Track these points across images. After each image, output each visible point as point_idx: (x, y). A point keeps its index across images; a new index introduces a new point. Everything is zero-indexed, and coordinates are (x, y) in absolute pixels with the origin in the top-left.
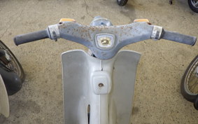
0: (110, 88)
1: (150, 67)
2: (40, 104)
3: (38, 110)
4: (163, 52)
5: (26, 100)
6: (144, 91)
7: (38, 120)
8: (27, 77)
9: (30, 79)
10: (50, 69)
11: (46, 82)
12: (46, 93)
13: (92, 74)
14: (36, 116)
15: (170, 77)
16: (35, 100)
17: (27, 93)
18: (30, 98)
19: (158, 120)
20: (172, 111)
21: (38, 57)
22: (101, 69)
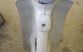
0: (50, 27)
1: (69, 19)
2: (12, 36)
3: (11, 39)
4: (75, 11)
5: (5, 34)
6: (65, 31)
7: (11, 44)
8: (6, 22)
9: (7, 24)
10: (18, 19)
11: (15, 25)
12: (15, 31)
13: (37, 17)
14: (10, 42)
15: (79, 24)
16: (10, 34)
17: (6, 30)
18: (7, 33)
19: (72, 46)
20: (79, 41)
21: (12, 12)
22: (43, 14)
